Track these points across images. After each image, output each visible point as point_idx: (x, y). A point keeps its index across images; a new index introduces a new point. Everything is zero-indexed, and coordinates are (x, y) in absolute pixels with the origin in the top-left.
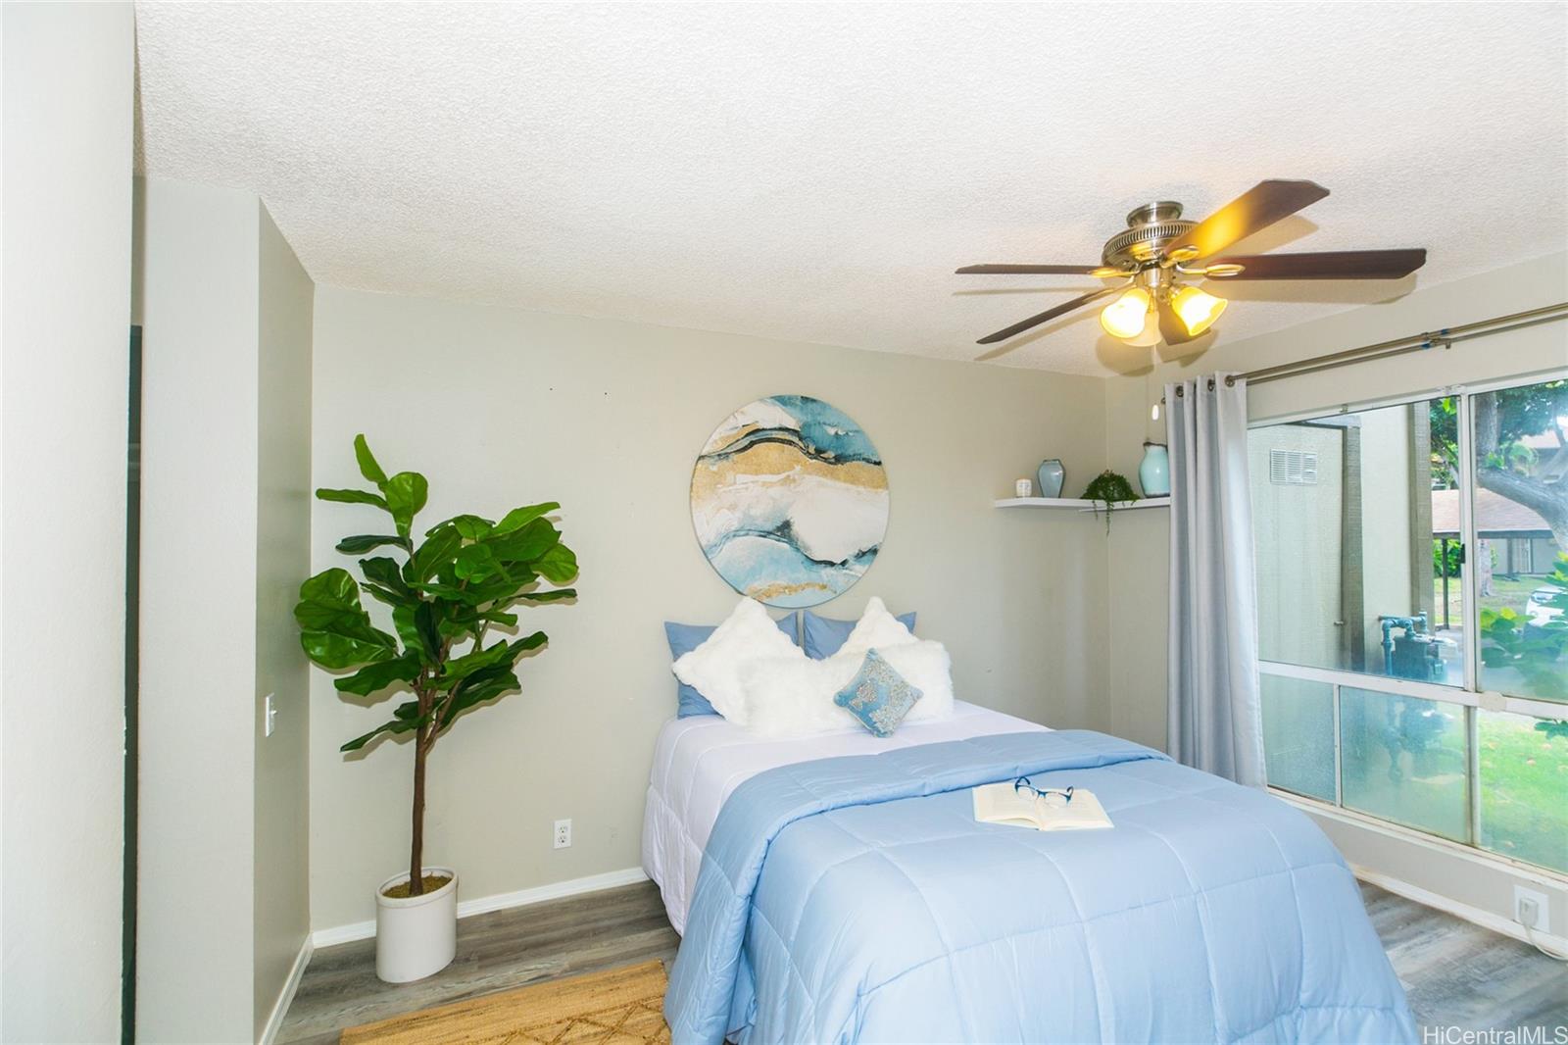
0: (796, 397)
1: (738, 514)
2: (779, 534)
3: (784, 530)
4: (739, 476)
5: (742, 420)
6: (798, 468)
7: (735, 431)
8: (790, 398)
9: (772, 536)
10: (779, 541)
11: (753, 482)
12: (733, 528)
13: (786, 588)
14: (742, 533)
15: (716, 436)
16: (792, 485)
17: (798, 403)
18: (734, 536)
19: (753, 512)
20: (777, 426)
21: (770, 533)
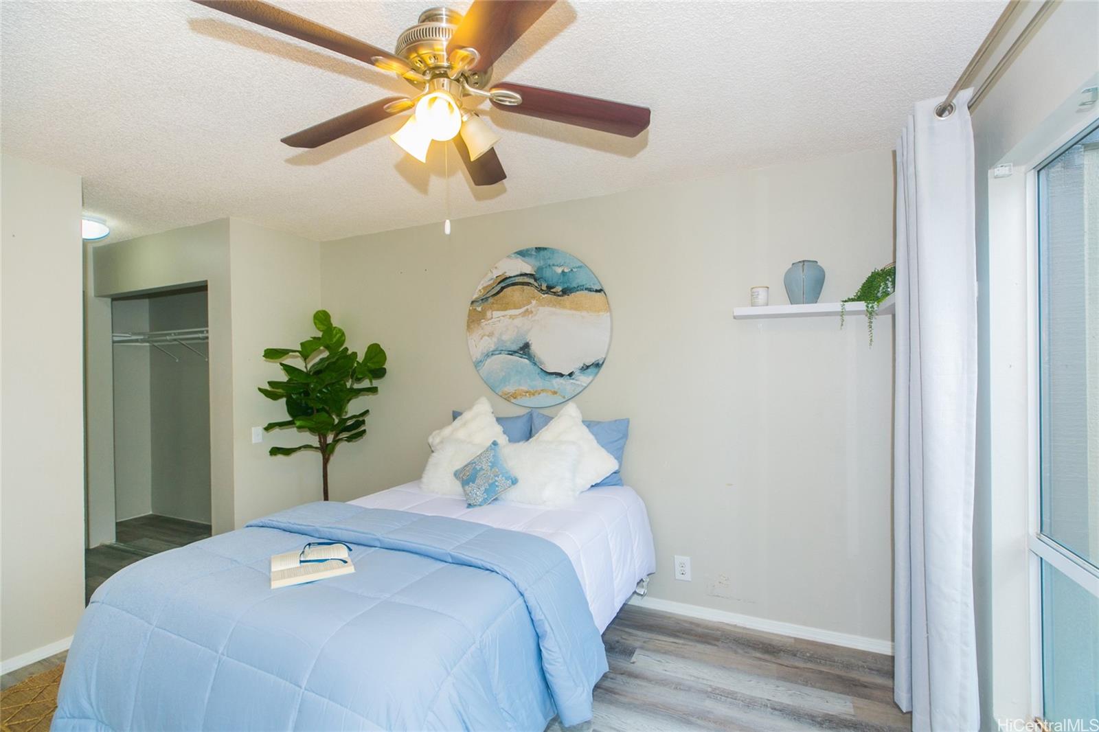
0: (532, 249)
1: (495, 339)
2: (521, 352)
3: (525, 350)
4: (494, 313)
5: (496, 273)
6: (534, 302)
7: (492, 282)
8: (527, 250)
9: (517, 354)
10: (521, 357)
11: (503, 316)
12: (491, 349)
13: (527, 392)
14: (497, 352)
15: (480, 287)
16: (530, 316)
17: (533, 253)
18: (492, 354)
19: (505, 337)
20: (518, 273)
21: (515, 352)
